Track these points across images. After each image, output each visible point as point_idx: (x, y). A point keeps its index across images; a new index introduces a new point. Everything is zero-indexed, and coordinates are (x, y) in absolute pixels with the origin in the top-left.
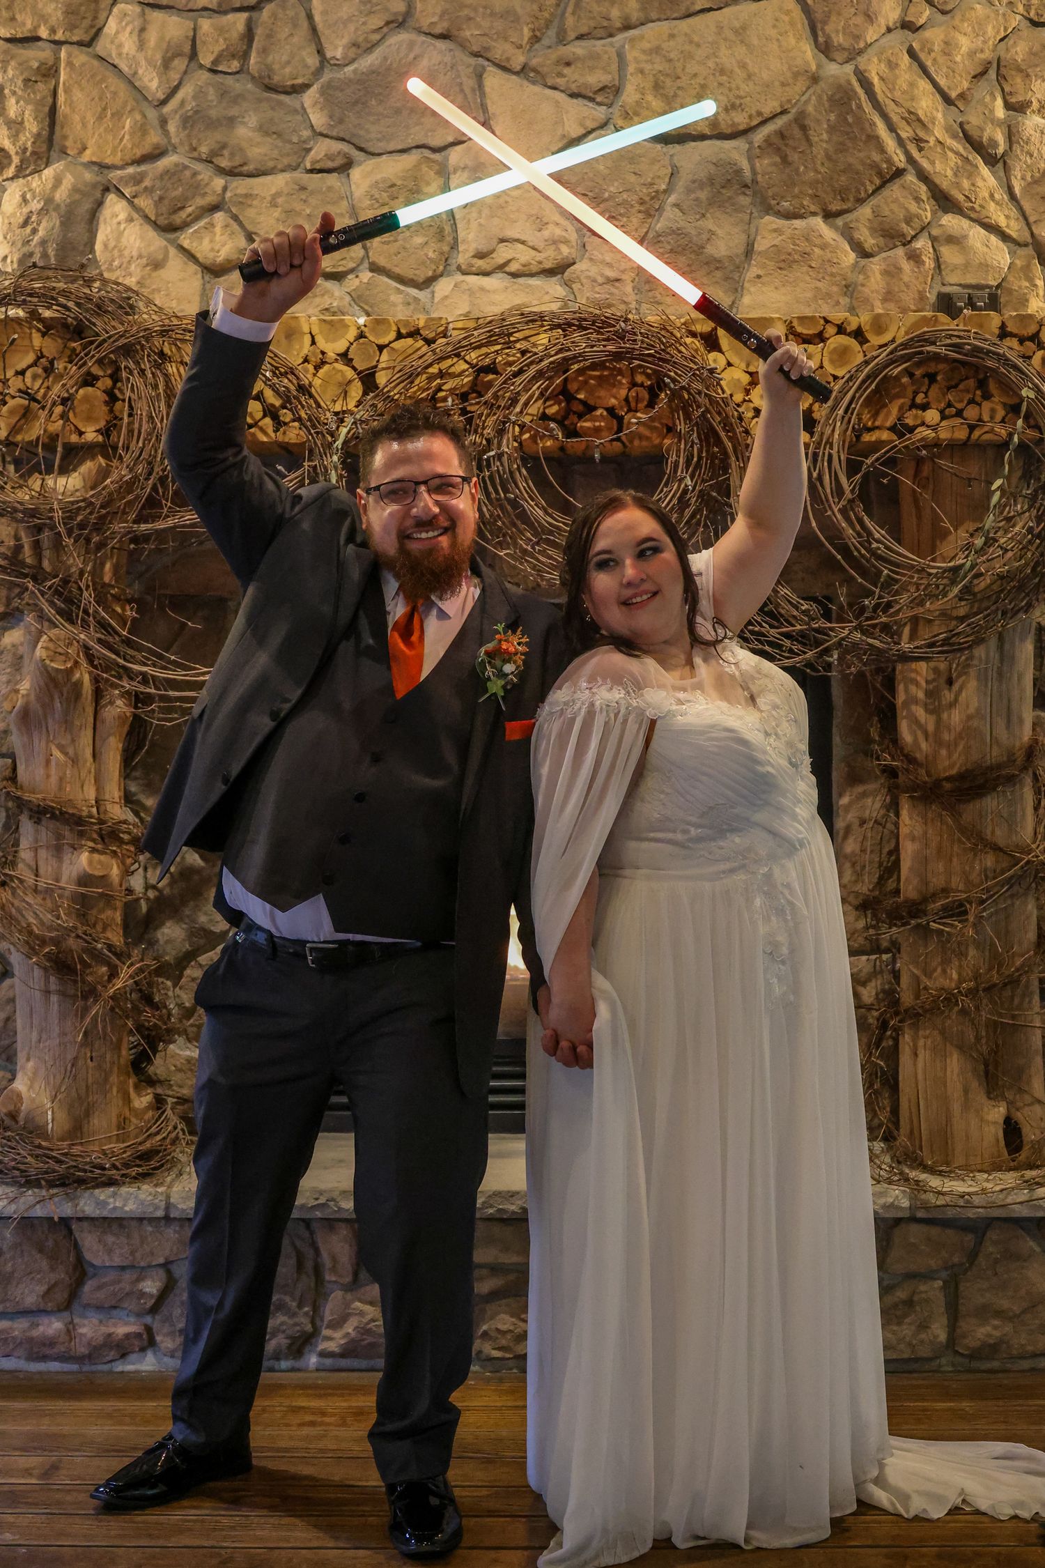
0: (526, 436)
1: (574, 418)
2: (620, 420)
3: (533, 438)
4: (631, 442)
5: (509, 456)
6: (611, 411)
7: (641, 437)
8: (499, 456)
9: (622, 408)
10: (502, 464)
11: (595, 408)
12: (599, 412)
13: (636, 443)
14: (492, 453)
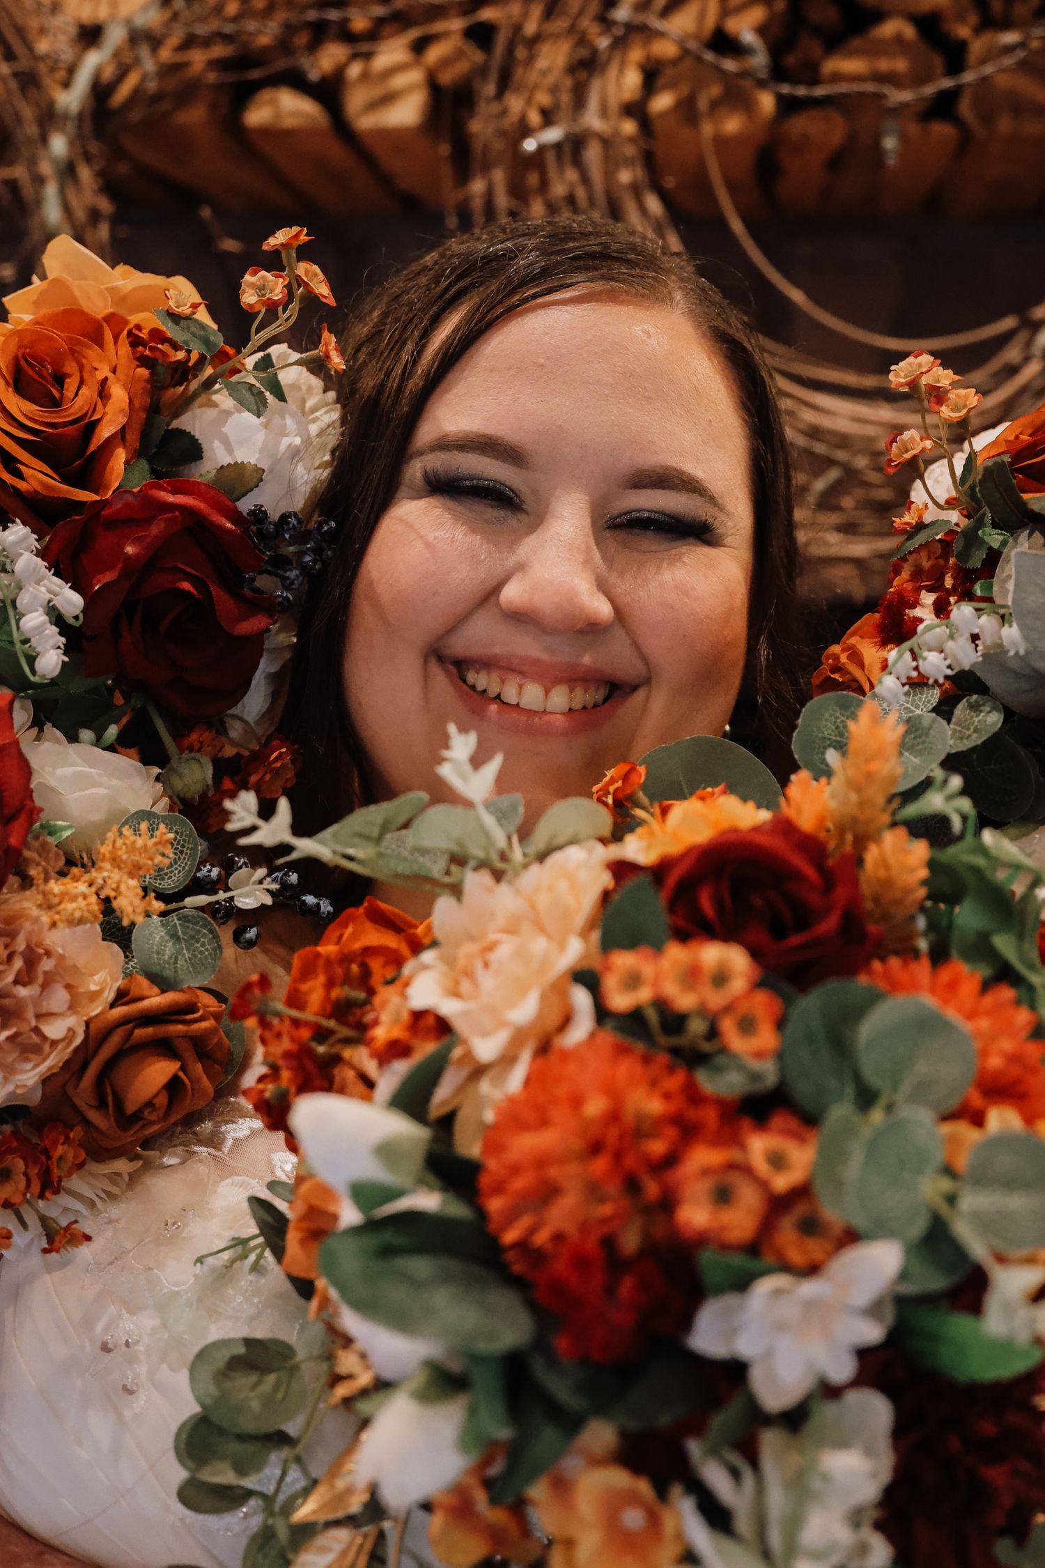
0: (663, 102)
1: (811, 46)
2: (955, 58)
3: (687, 110)
4: (988, 118)
5: (607, 143)
6: (929, 25)
7: (1018, 106)
8: (574, 146)
9: (961, 18)
10: (585, 179)
11: (878, 16)
12: (890, 28)
13: (1005, 125)
14: (553, 135)
